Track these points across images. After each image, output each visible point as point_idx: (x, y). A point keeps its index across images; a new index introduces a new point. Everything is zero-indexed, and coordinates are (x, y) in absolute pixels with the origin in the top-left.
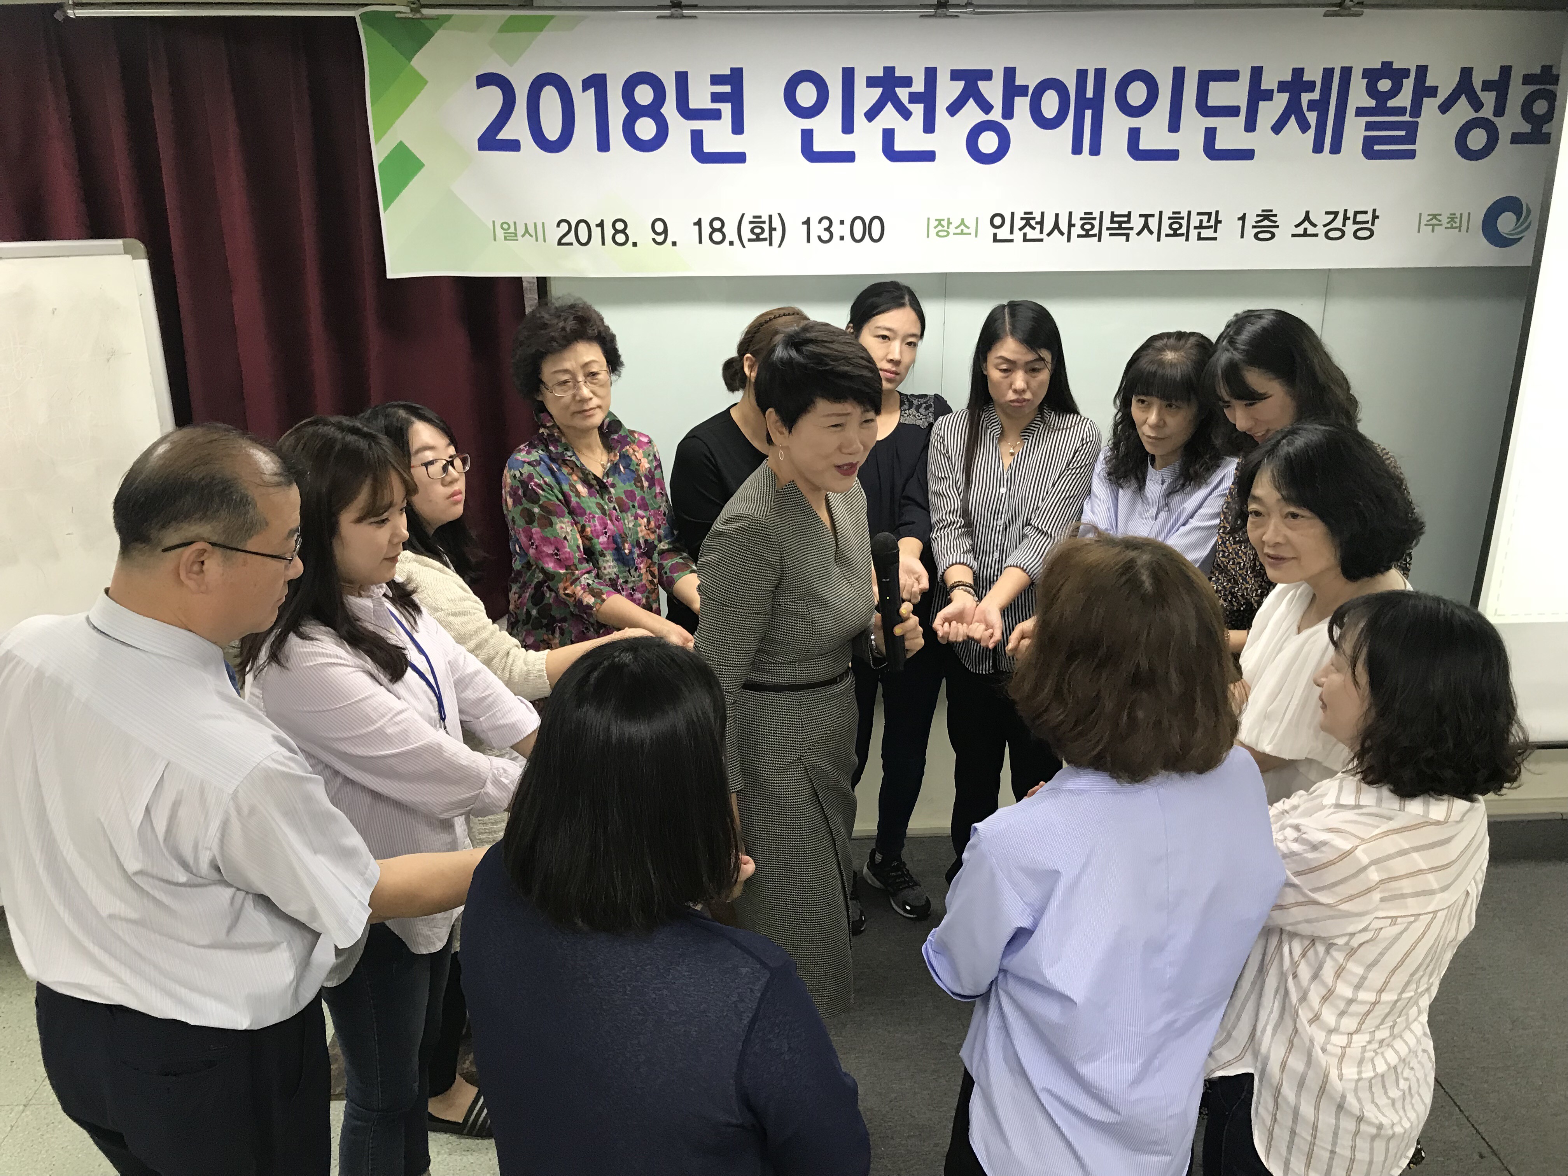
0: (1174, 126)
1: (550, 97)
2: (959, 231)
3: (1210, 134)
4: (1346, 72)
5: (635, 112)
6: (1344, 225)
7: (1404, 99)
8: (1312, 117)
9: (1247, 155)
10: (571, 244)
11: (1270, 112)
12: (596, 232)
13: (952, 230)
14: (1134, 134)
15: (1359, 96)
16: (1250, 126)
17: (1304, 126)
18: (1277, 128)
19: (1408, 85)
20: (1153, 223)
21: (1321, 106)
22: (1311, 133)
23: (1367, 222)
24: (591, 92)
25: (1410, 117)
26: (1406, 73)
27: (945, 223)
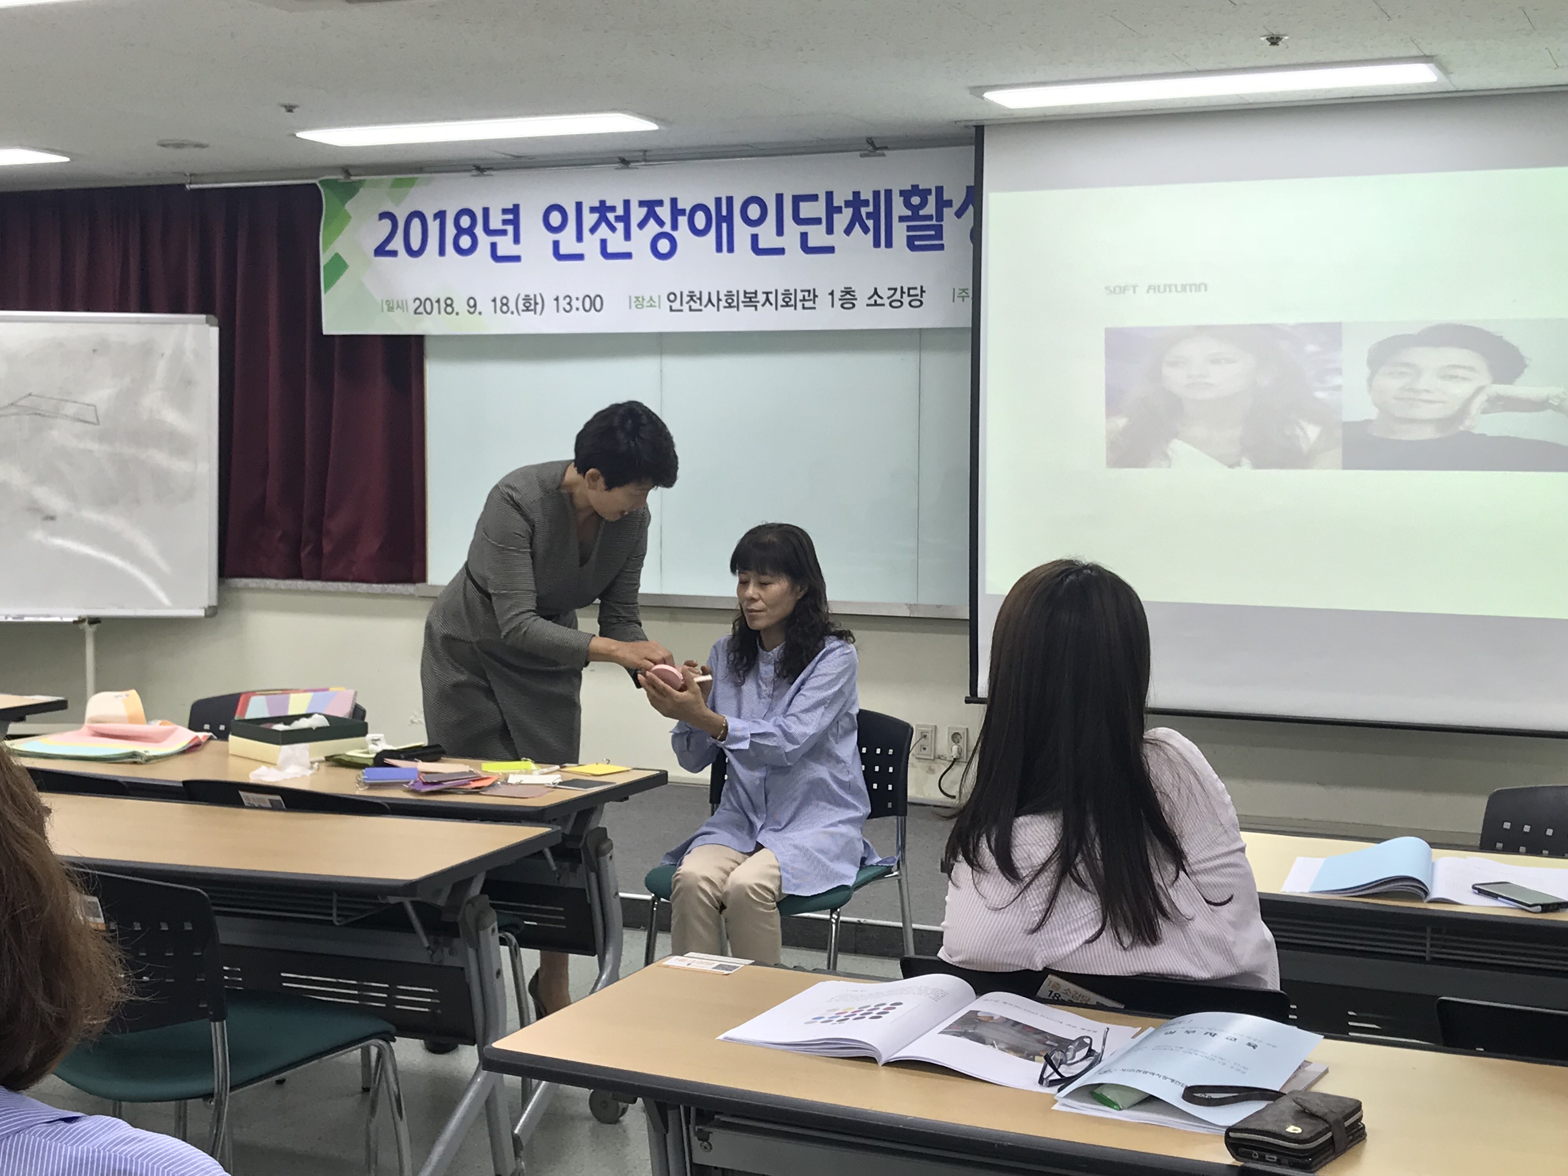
0: (780, 232)
1: (416, 224)
2: (649, 304)
3: (804, 236)
4: (889, 193)
5: (460, 231)
6: (902, 297)
7: (930, 209)
8: (870, 223)
9: (830, 250)
10: (421, 313)
11: (842, 220)
12: (436, 305)
13: (645, 304)
14: (755, 238)
15: (899, 208)
16: (830, 230)
17: (866, 230)
18: (848, 231)
19: (932, 199)
20: (772, 297)
21: (874, 216)
22: (871, 233)
23: (917, 295)
24: (438, 221)
25: (937, 221)
26: (929, 191)
27: (640, 299)
